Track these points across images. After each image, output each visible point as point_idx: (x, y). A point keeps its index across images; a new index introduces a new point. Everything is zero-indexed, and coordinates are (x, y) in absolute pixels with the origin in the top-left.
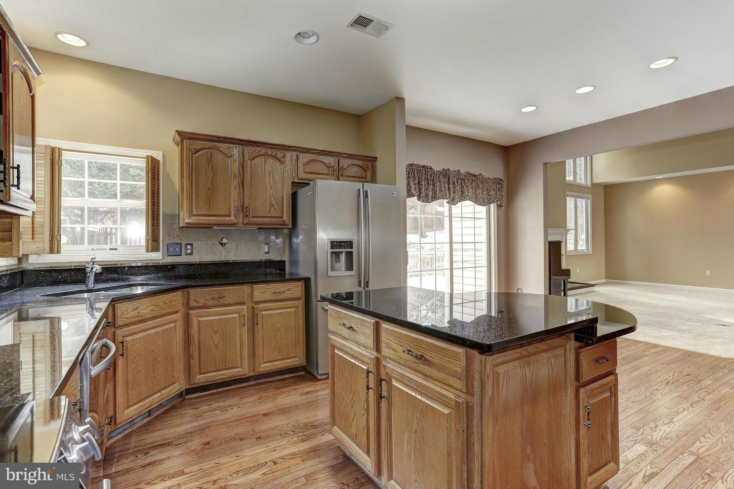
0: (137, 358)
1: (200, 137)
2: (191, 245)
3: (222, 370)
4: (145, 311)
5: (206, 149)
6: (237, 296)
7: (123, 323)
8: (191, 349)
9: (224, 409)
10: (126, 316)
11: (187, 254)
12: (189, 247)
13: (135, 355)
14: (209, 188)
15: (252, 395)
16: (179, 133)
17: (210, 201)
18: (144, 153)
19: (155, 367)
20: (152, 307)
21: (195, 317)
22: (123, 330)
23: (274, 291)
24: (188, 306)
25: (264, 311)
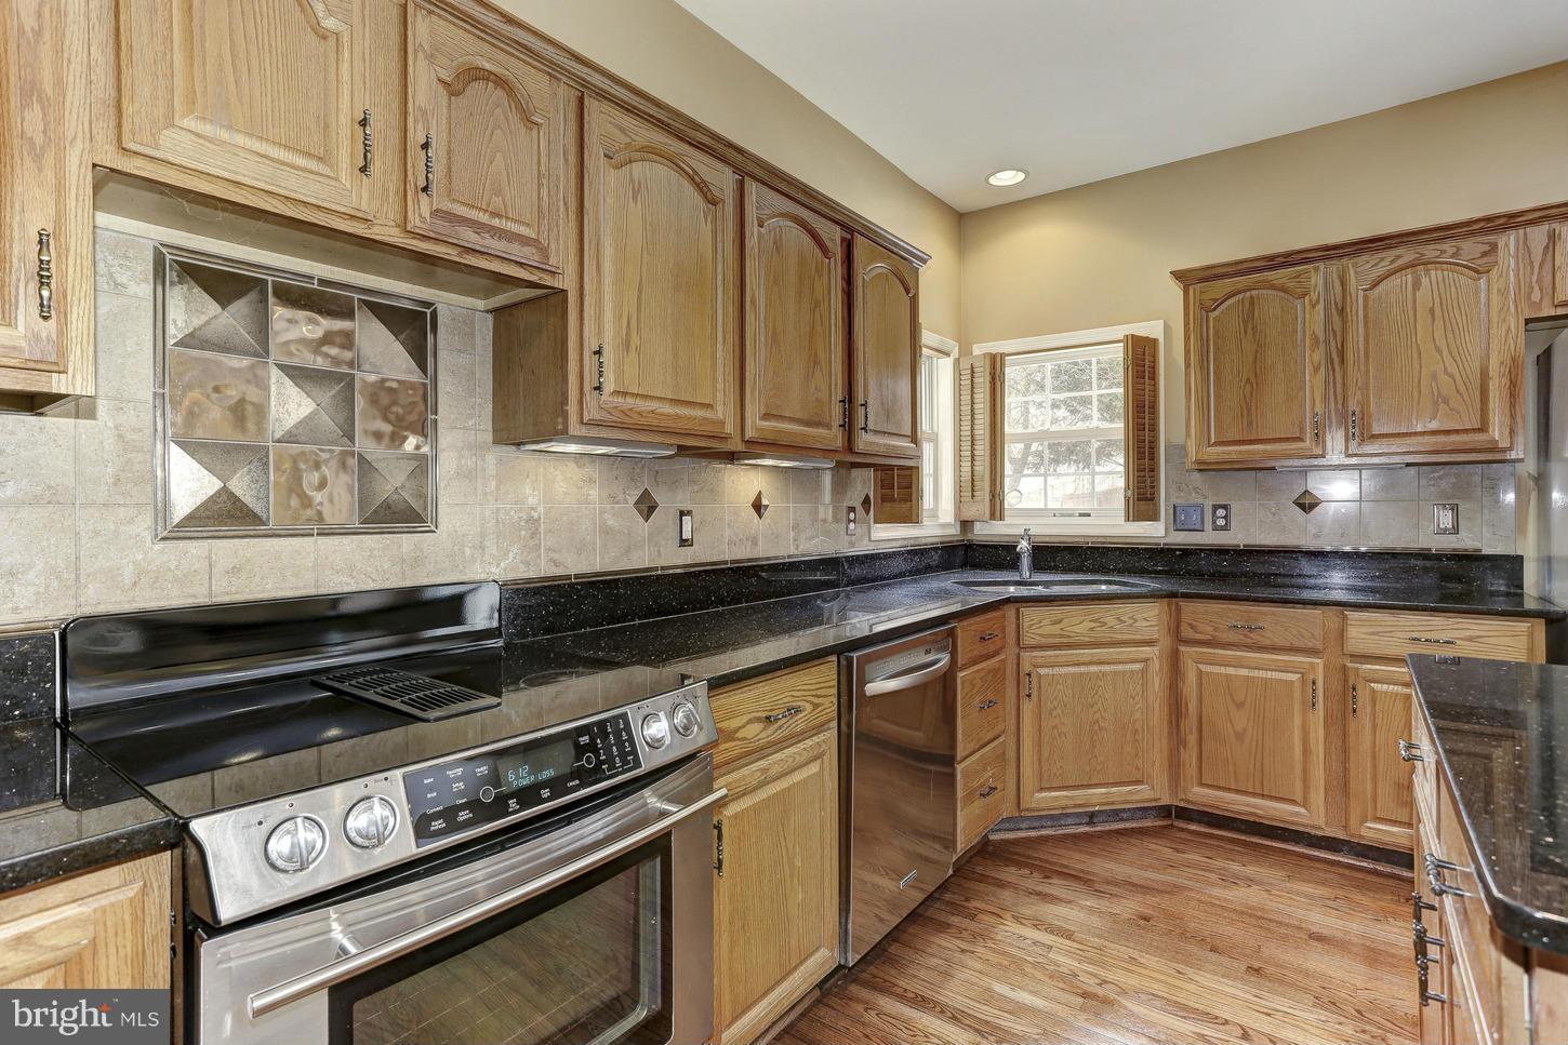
0: (1059, 711)
1: (1221, 271)
2: (1225, 507)
3: (1254, 795)
4: (1076, 629)
5: (1239, 292)
6: (1295, 632)
7: (1033, 642)
8: (1182, 725)
9: (1233, 881)
10: (1039, 631)
11: (1216, 528)
12: (1221, 512)
13: (1055, 703)
14: (1248, 380)
15: (1324, 883)
16: (1179, 275)
17: (1249, 410)
18: (1120, 331)
19: (1095, 737)
20: (1092, 625)
21: (1190, 661)
22: (1034, 654)
23: (1415, 635)
24: (1178, 637)
25: (1375, 682)
